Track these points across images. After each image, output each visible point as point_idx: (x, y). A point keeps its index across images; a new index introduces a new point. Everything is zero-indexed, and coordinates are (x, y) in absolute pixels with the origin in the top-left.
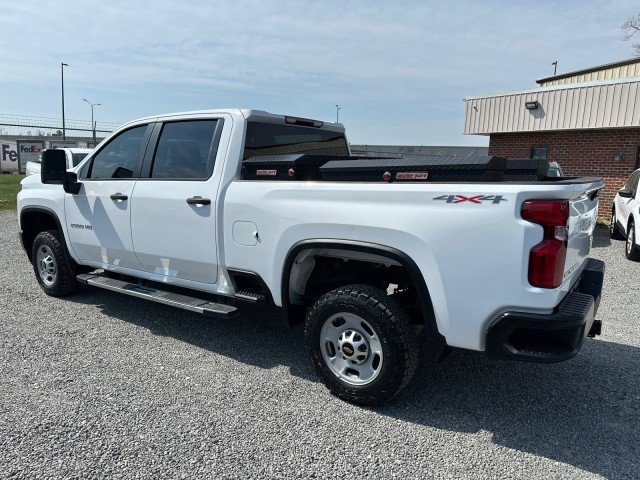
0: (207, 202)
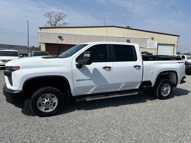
0: (139, 66)
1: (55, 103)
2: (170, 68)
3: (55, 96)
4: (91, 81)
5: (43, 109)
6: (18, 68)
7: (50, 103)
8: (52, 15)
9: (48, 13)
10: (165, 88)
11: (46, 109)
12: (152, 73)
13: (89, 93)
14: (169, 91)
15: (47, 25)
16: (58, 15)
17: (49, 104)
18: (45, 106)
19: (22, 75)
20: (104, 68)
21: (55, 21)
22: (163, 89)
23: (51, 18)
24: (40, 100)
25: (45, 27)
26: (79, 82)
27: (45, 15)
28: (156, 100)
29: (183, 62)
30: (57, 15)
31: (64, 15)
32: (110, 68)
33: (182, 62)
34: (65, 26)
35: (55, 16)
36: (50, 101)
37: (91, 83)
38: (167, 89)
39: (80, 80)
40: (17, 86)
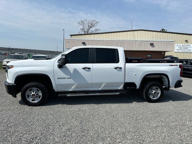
1: (40, 96)
2: (158, 71)
3: (39, 90)
4: (71, 79)
5: (30, 100)
6: (12, 67)
7: (36, 96)
8: (85, 23)
9: (82, 21)
10: (154, 91)
11: (33, 100)
12: (135, 75)
13: (71, 90)
14: (159, 95)
15: (81, 32)
16: (91, 22)
17: (34, 96)
18: (32, 97)
19: (14, 72)
20: (84, 69)
21: (87, 28)
22: (152, 92)
23: (85, 25)
24: (28, 93)
25: (79, 34)
26: (60, 80)
27: (79, 23)
28: (145, 102)
29: (177, 65)
30: (89, 22)
31: (97, 22)
32: (89, 68)
33: (175, 65)
34: (97, 32)
35: (88, 23)
36: (36, 94)
37: (71, 81)
38: (156, 92)
39: (60, 78)
40: (10, 80)
